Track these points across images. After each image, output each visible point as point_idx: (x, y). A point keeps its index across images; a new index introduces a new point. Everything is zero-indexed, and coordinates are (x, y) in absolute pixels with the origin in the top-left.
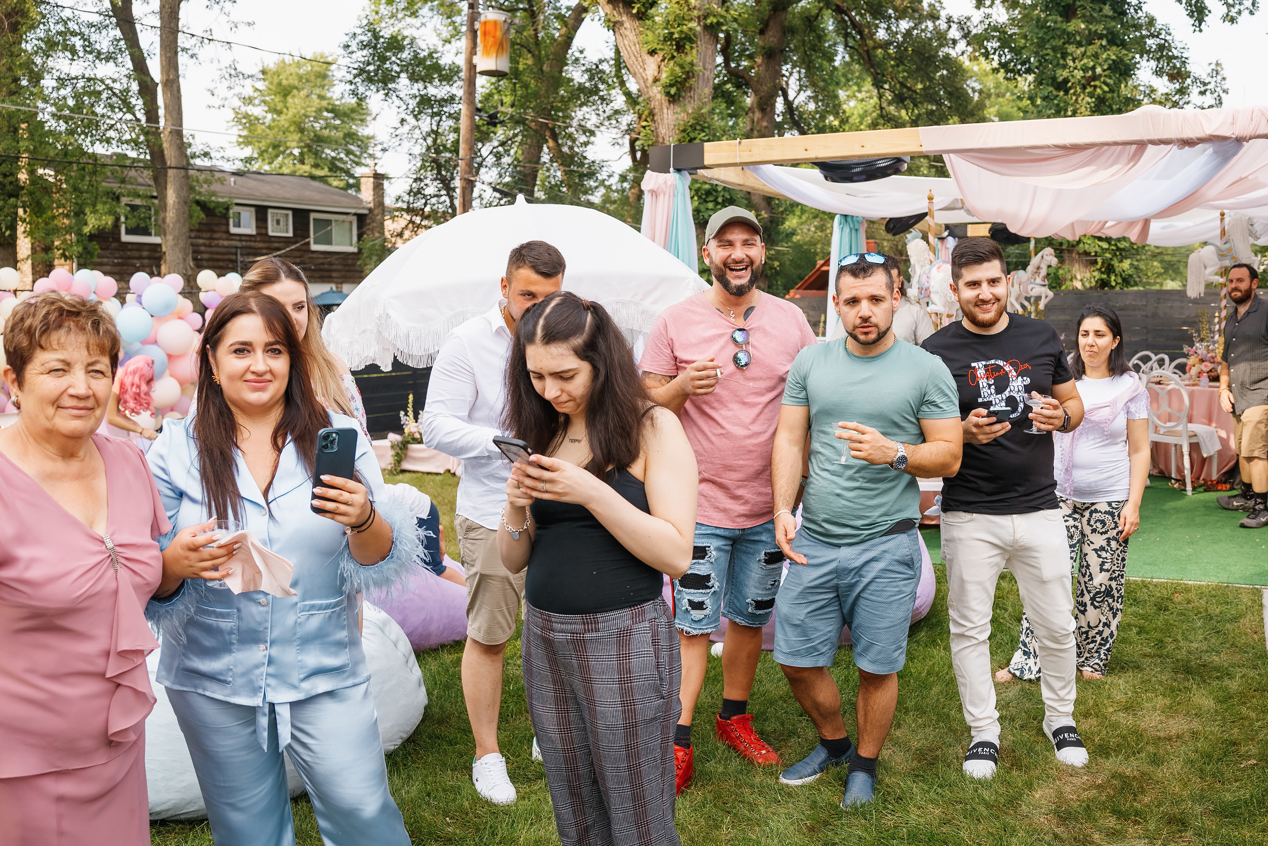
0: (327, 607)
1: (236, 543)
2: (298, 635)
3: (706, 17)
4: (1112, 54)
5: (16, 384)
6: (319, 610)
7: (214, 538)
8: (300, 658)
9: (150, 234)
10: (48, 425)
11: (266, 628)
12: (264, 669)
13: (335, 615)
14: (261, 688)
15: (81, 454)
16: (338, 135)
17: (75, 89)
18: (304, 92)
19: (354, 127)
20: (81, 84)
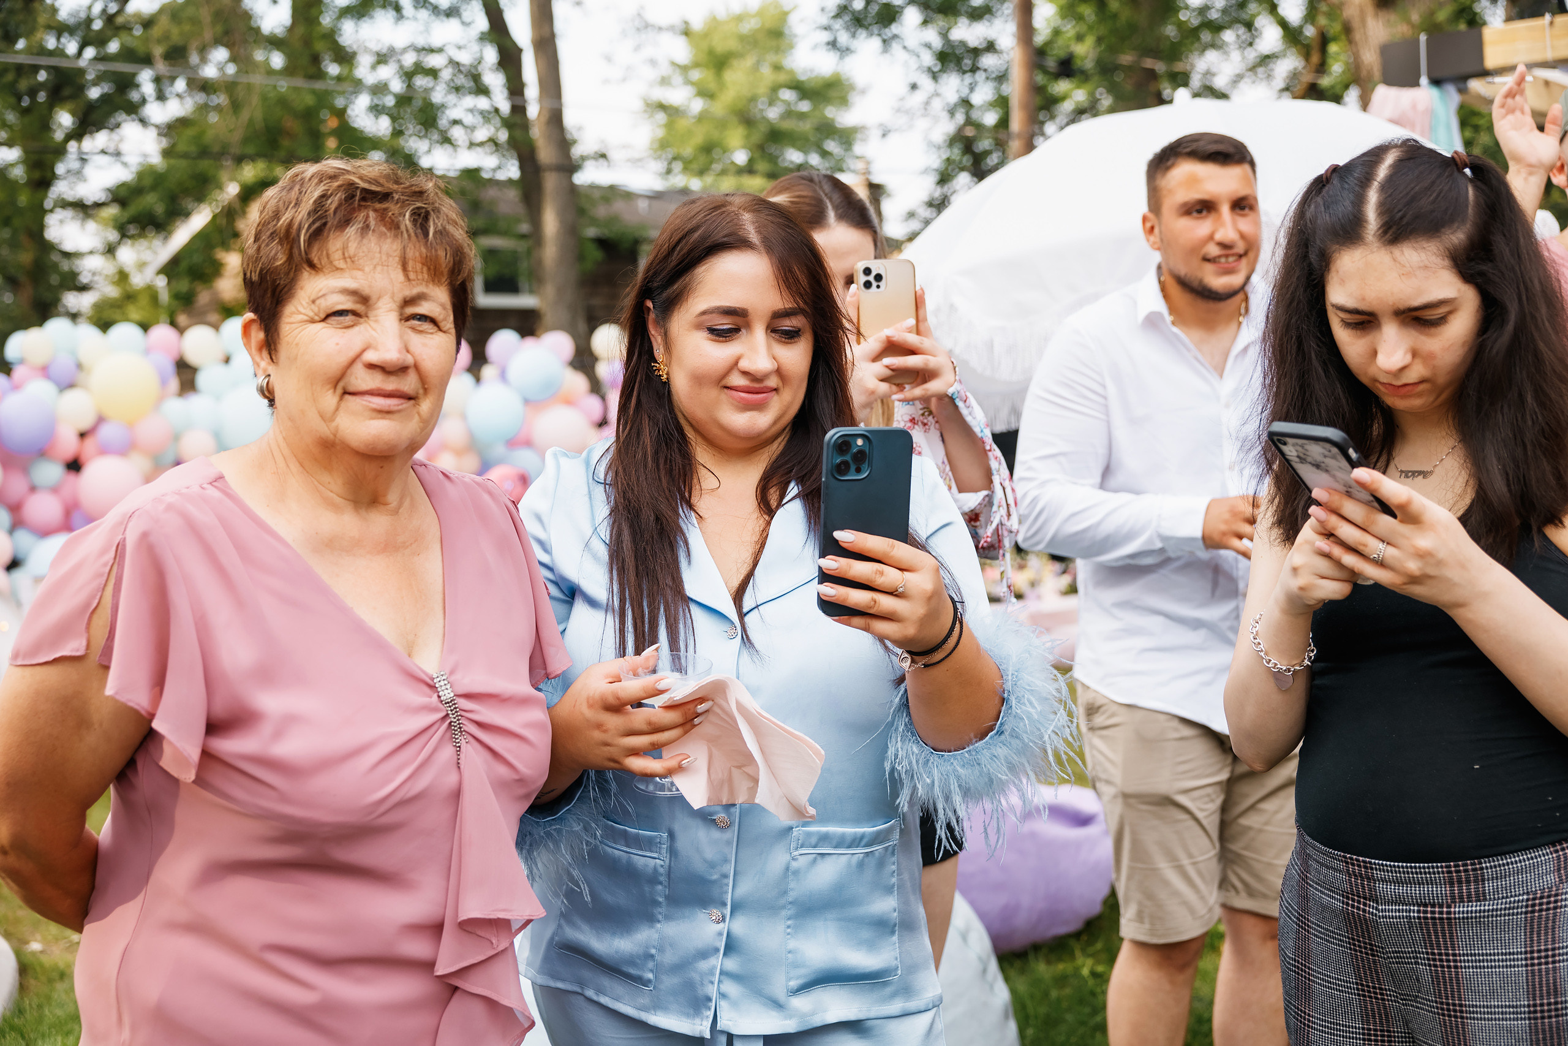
0: (856, 842)
1: (702, 700)
2: (792, 896)
5: (265, 353)
6: (836, 847)
7: (661, 686)
8: (792, 944)
9: (515, 290)
10: (324, 430)
11: (726, 876)
12: (717, 962)
13: (872, 862)
14: (709, 999)
15: (393, 497)
16: (806, 127)
17: (401, 67)
18: (749, 61)
19: (830, 112)
20: (409, 60)
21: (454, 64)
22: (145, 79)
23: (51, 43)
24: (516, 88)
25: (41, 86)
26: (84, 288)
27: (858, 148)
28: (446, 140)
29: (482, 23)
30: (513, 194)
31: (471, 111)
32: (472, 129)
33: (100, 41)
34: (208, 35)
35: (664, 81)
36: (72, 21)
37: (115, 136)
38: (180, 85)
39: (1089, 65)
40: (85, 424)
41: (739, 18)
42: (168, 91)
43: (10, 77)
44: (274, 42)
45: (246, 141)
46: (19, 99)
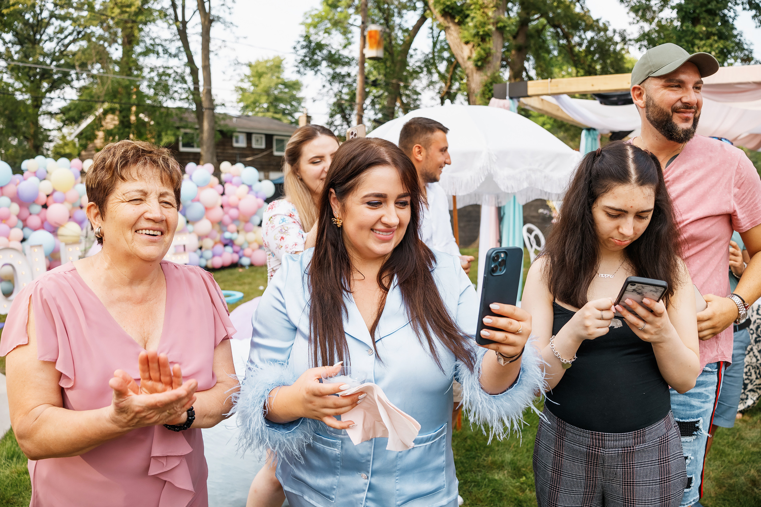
0: (428, 440)
2: (399, 466)
3: (497, 22)
4: (720, 44)
5: (98, 218)
6: (419, 443)
8: (398, 487)
9: (193, 147)
11: (369, 461)
12: (363, 495)
13: (435, 445)
16: (286, 96)
17: (158, 73)
18: (269, 75)
19: (294, 92)
20: (161, 70)
21: (175, 72)
22: (73, 72)
23: (41, 59)
24: (196, 82)
25: (38, 73)
26: (51, 141)
27: (303, 104)
28: (172, 98)
29: (186, 60)
30: (193, 116)
31: (180, 88)
32: (181, 94)
33: (58, 60)
34: (94, 60)
35: (242, 80)
36: (48, 52)
37: (63, 91)
38: (84, 76)
39: (382, 82)
40: (49, 192)
41: (266, 62)
42: (81, 77)
43: (27, 70)
44: (116, 62)
45: (106, 95)
46: (30, 78)
